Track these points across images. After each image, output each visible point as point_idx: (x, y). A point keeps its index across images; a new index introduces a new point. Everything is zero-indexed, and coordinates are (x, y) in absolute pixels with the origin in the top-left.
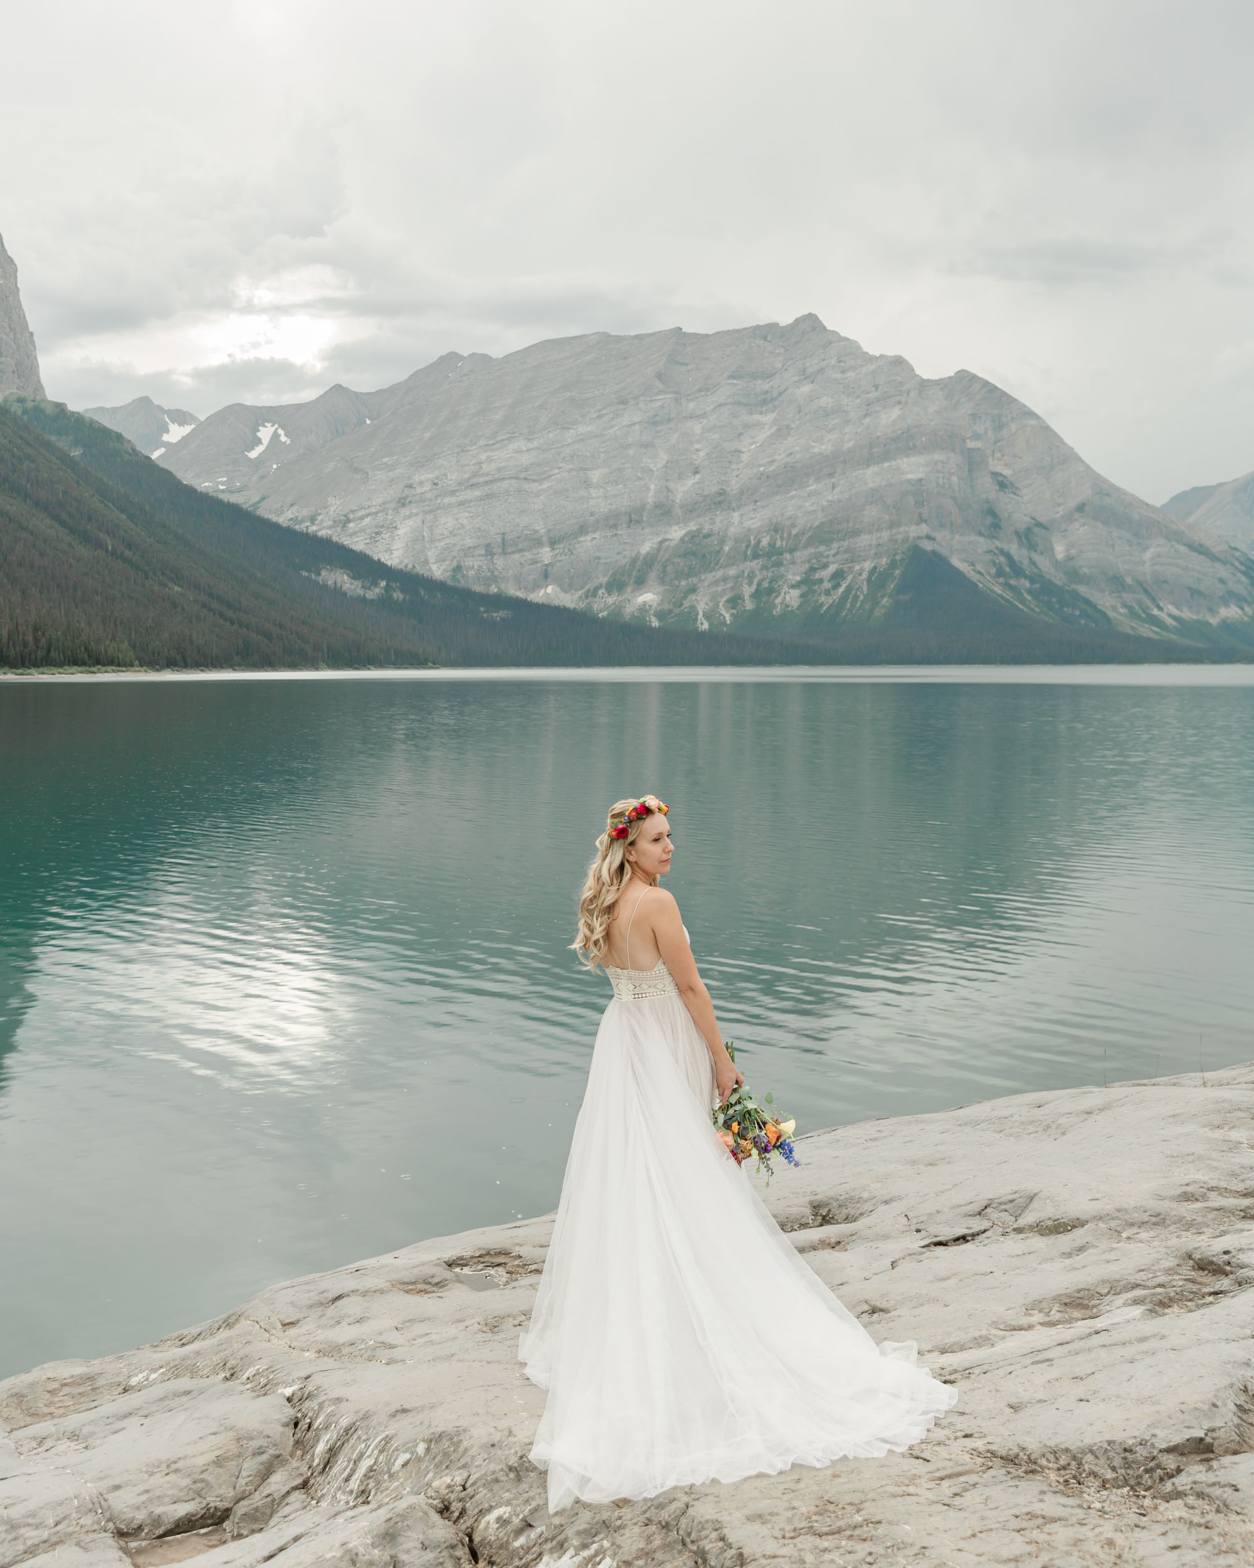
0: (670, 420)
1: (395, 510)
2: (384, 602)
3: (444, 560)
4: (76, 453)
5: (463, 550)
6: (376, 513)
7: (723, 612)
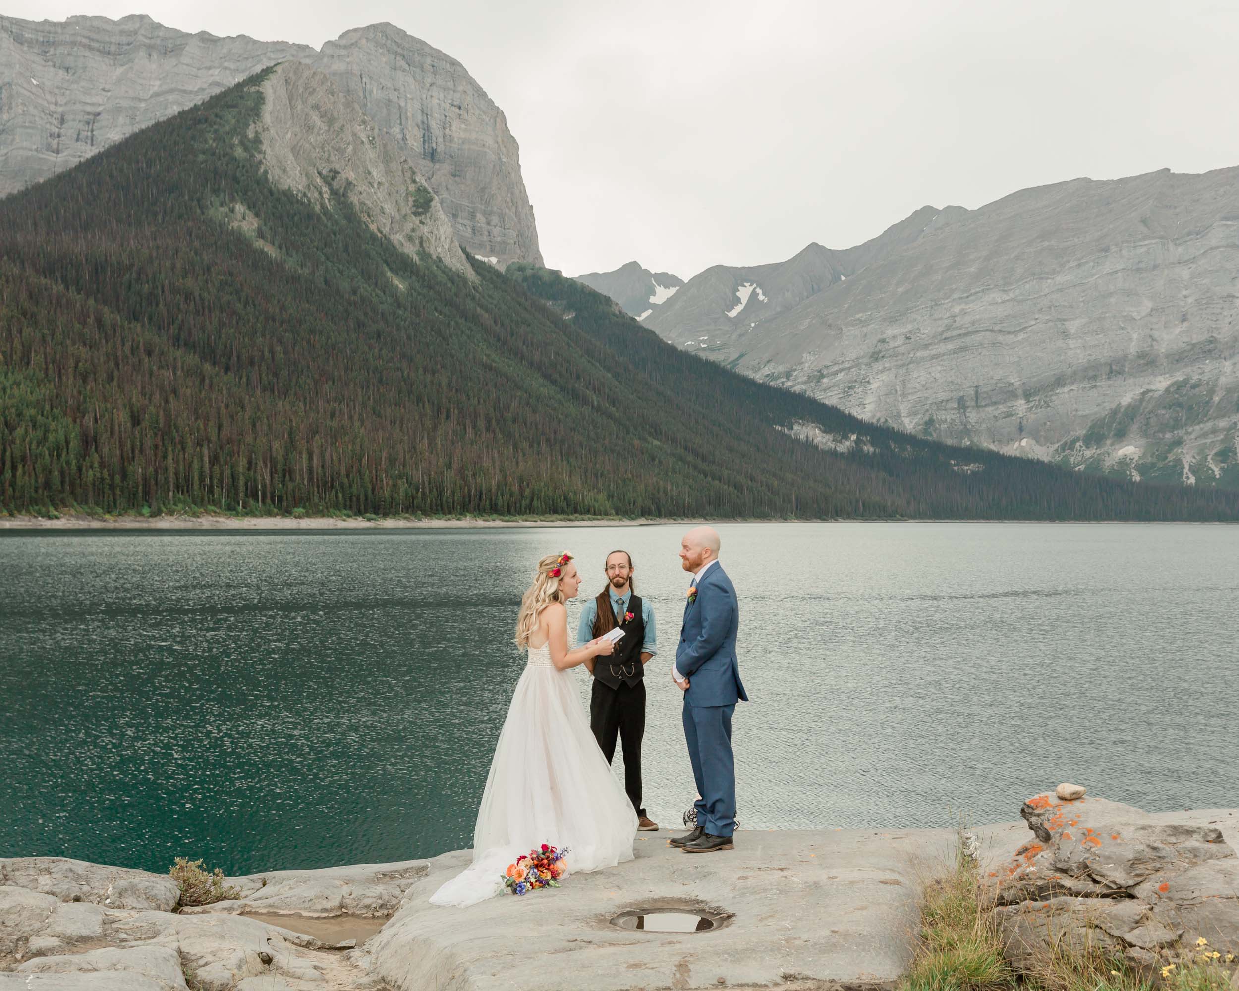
0: (1155, 267)
1: (869, 365)
2: (855, 455)
3: (916, 414)
4: (568, 317)
5: (935, 403)
6: (849, 368)
7: (1212, 466)
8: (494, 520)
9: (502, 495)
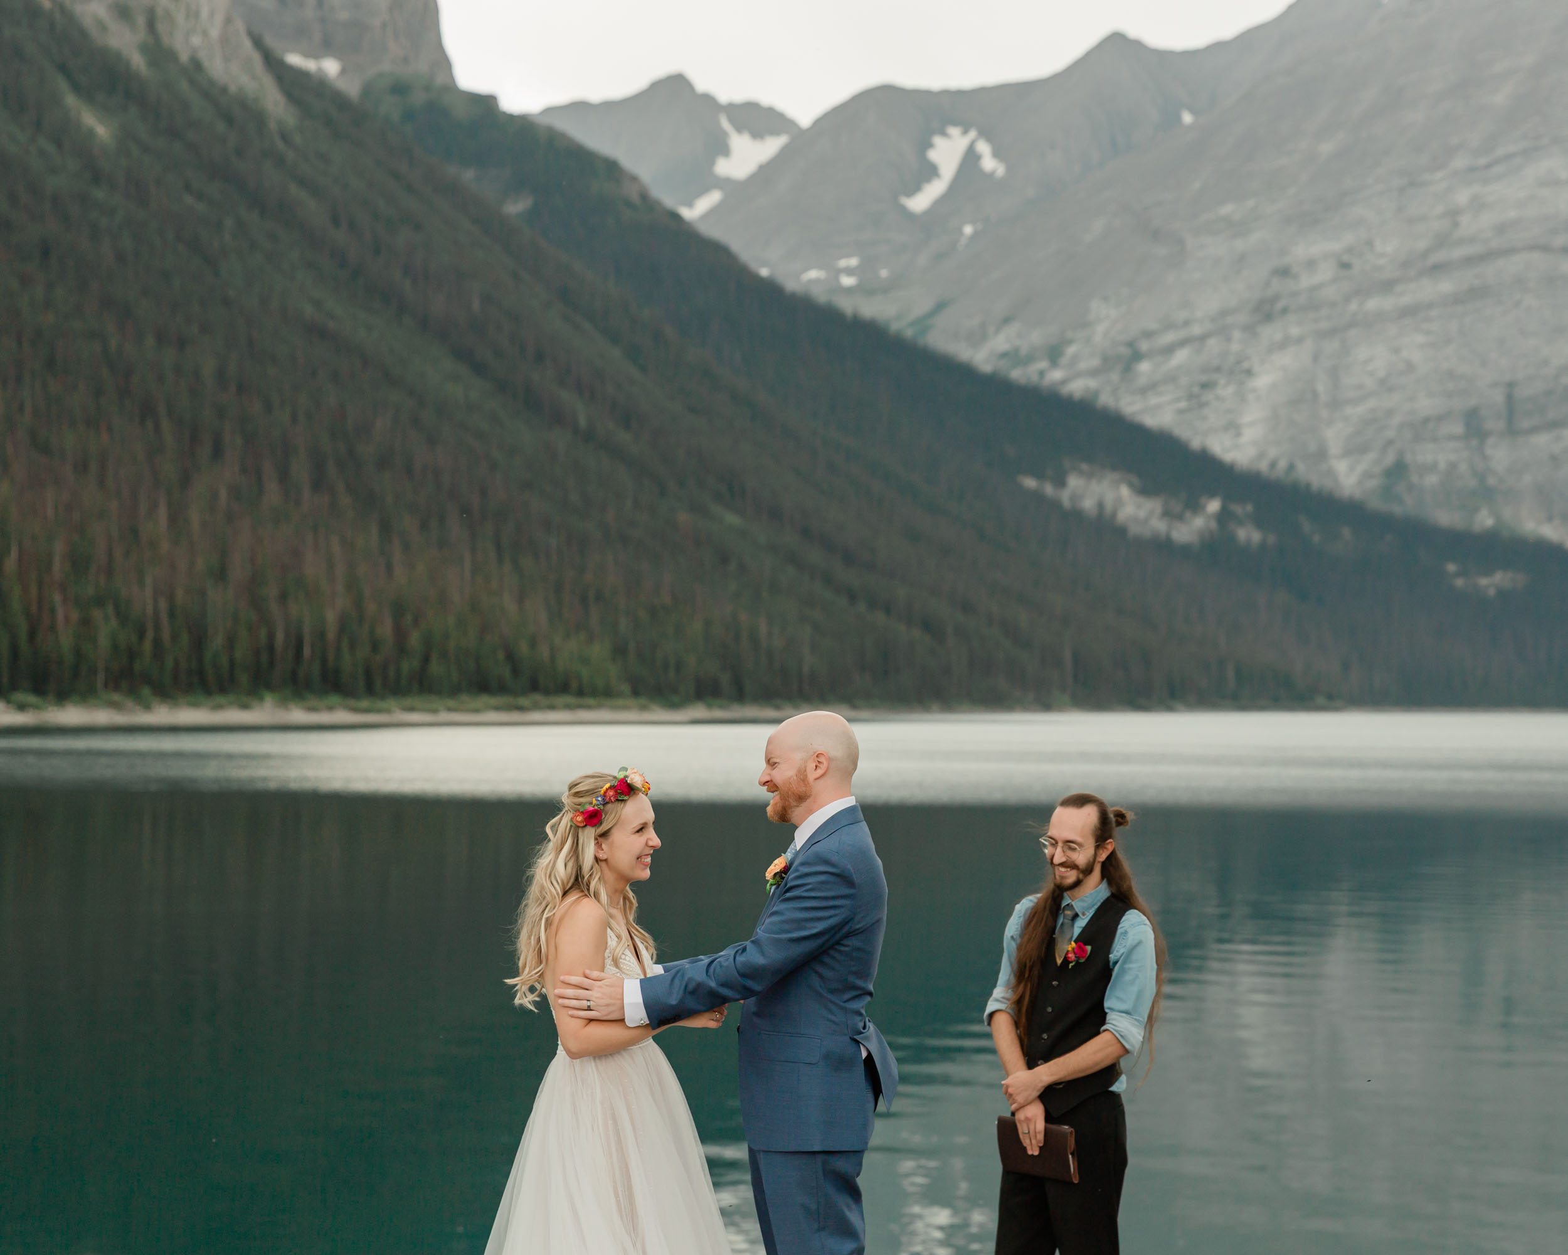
1: (1250, 329)
2: (1215, 551)
3: (1363, 449)
4: (516, 208)
5: (1410, 425)
6: (1203, 338)
8: (330, 708)
9: (352, 646)
